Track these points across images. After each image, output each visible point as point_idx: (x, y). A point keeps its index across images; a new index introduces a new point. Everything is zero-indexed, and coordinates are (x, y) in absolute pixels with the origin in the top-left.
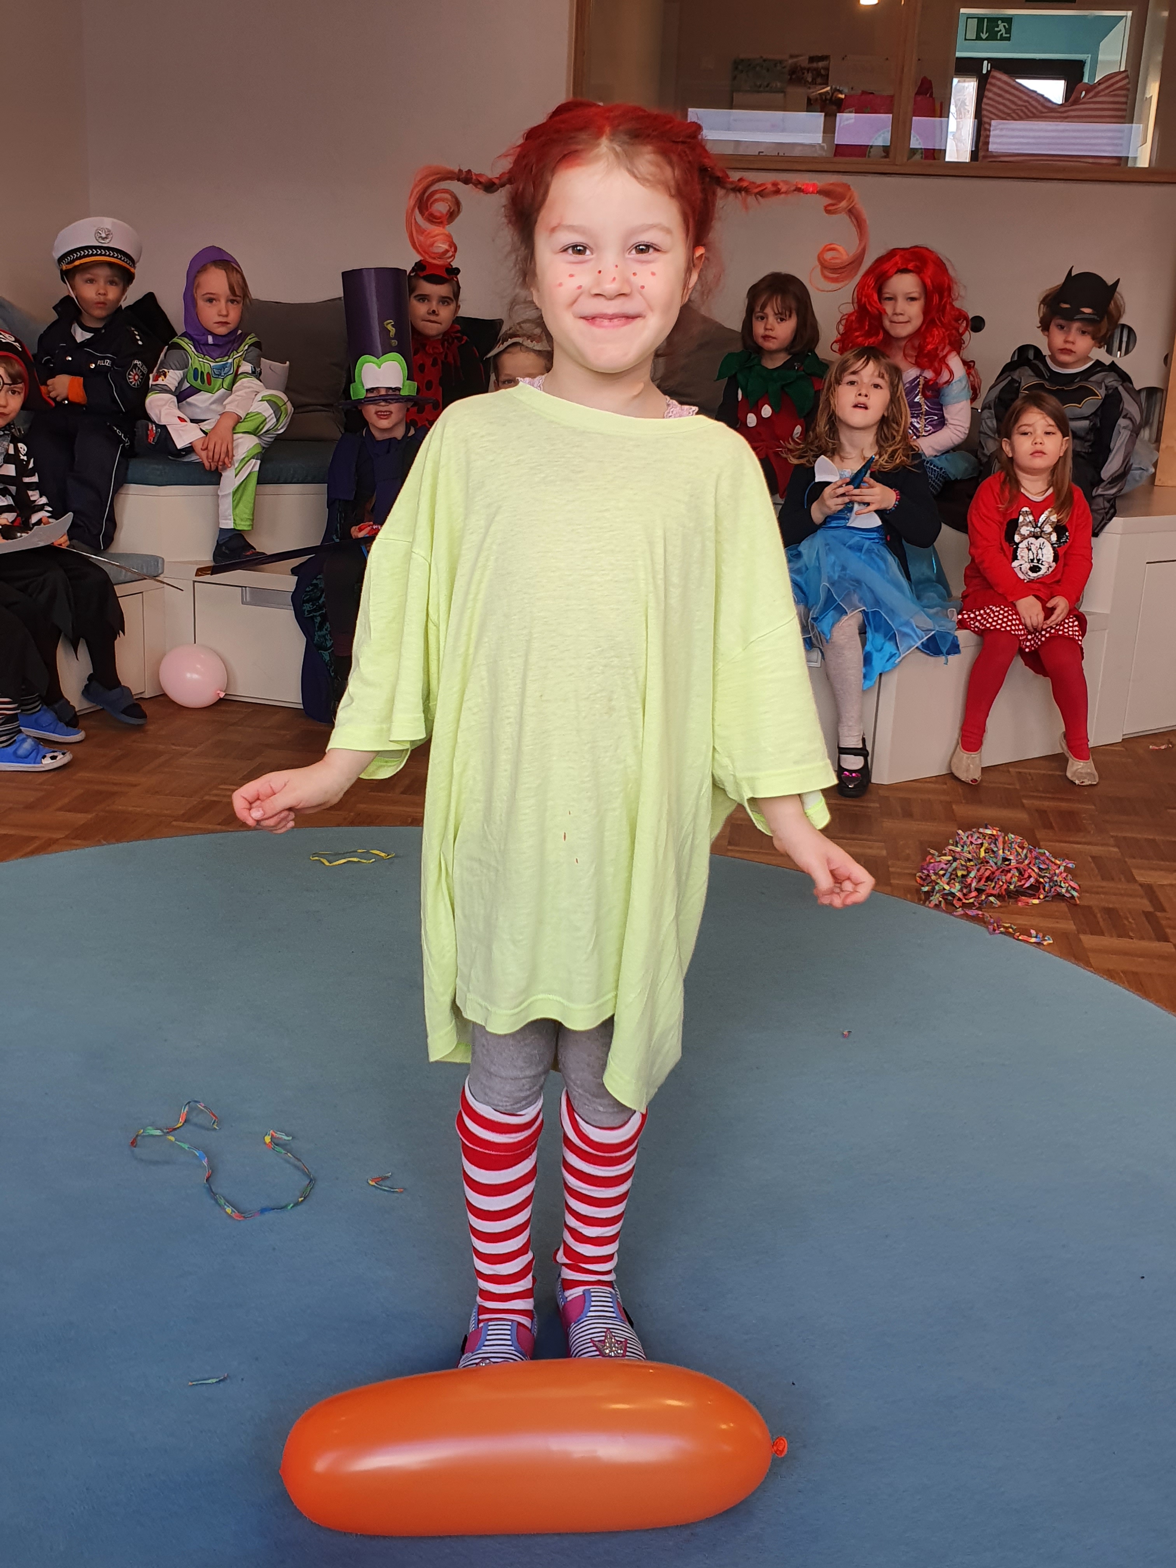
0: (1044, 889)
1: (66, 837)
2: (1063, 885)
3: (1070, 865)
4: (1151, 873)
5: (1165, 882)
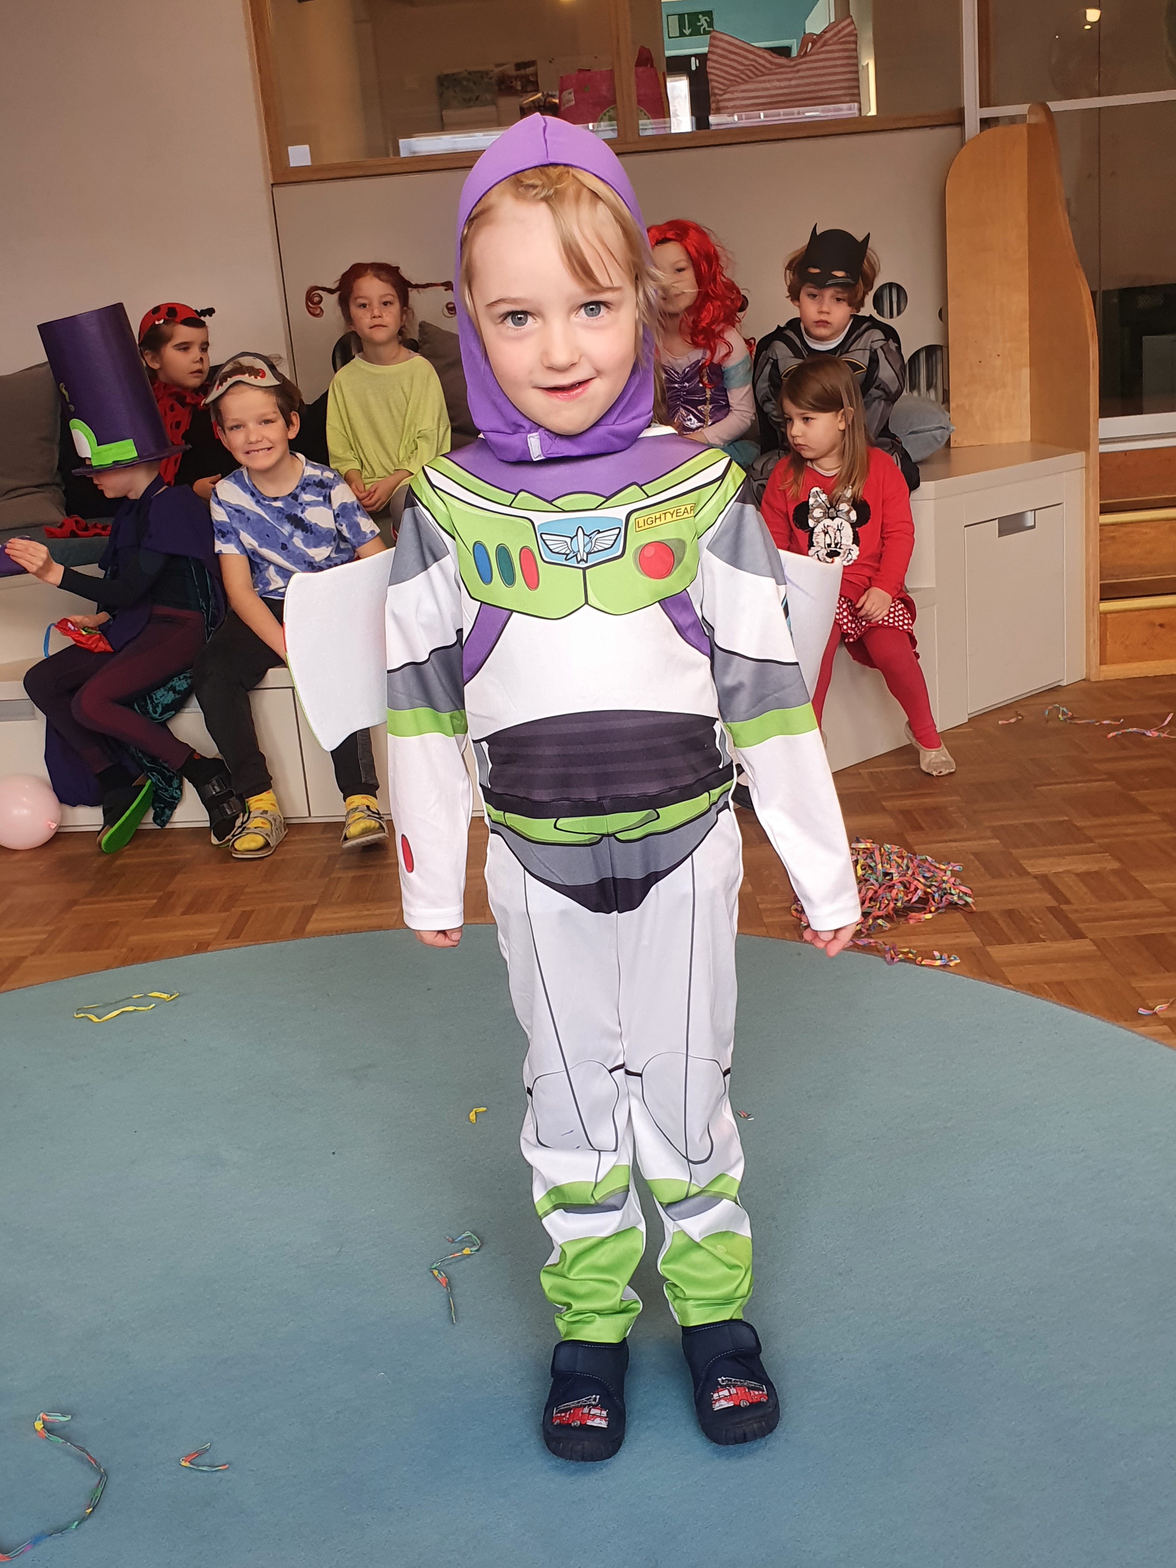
0: (934, 900)
2: (953, 892)
3: (957, 868)
4: (1042, 861)
5: (1060, 870)
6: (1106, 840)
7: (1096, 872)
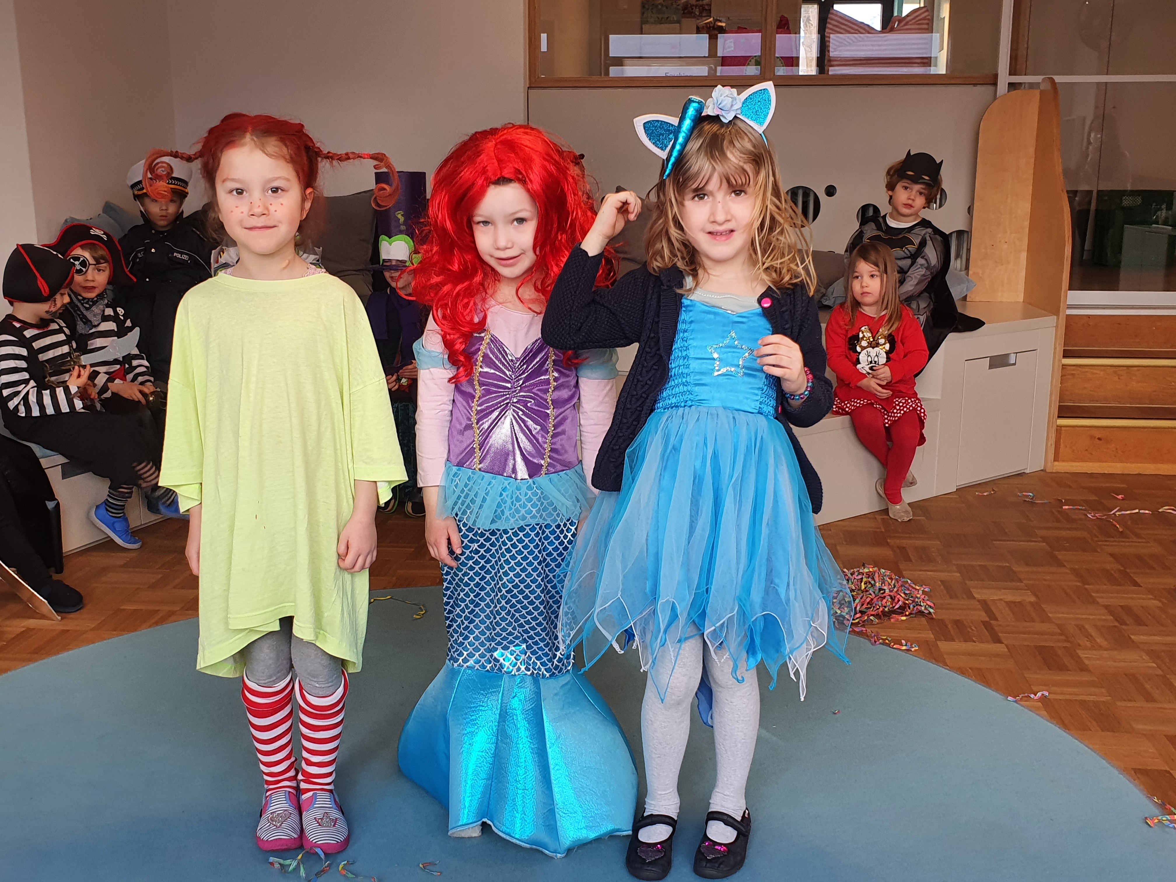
0: (909, 608)
1: (181, 610)
2: (922, 604)
3: (926, 590)
4: (985, 591)
5: (995, 598)
6: (1031, 582)
7: (1019, 602)
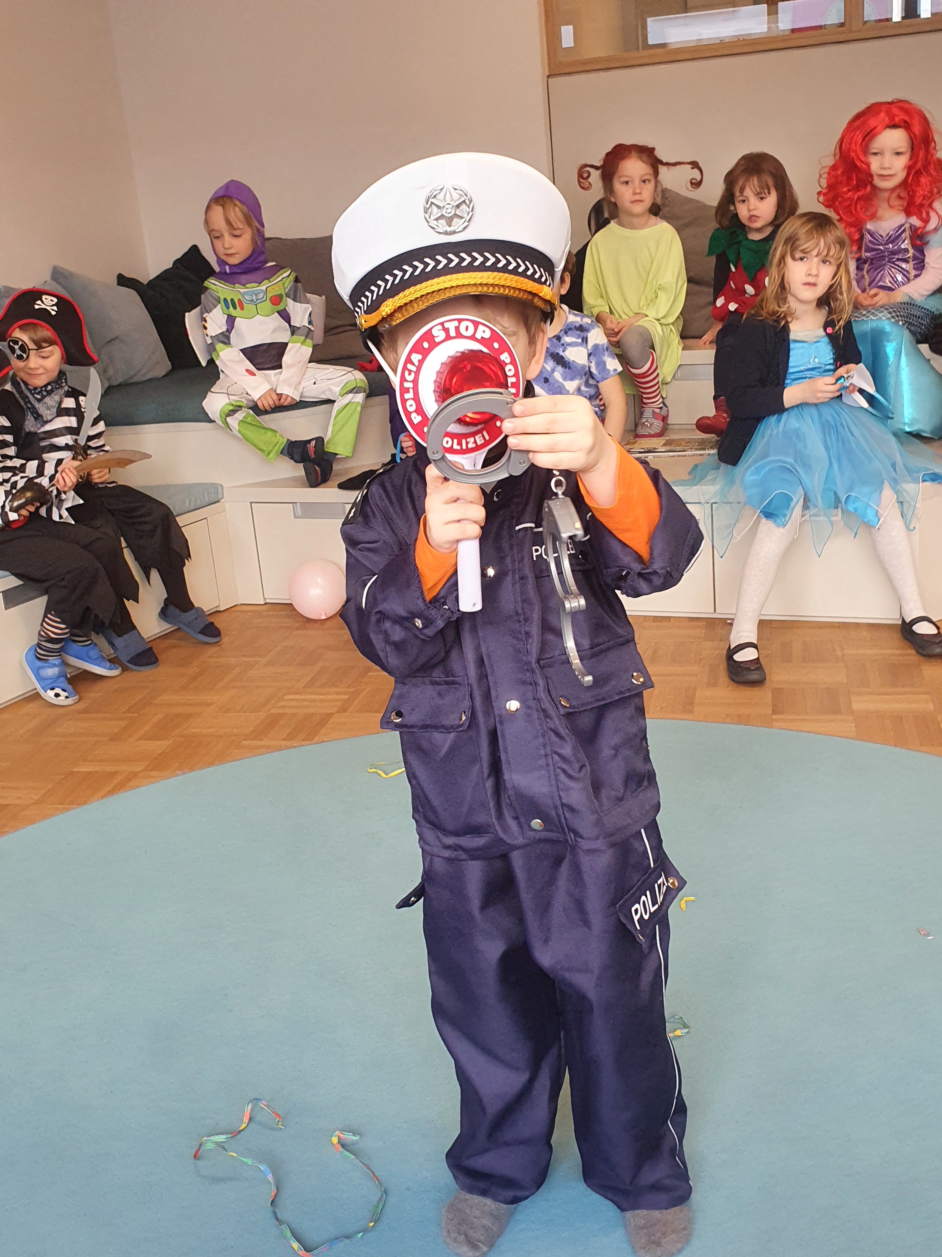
1: (145, 769)
